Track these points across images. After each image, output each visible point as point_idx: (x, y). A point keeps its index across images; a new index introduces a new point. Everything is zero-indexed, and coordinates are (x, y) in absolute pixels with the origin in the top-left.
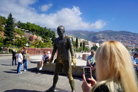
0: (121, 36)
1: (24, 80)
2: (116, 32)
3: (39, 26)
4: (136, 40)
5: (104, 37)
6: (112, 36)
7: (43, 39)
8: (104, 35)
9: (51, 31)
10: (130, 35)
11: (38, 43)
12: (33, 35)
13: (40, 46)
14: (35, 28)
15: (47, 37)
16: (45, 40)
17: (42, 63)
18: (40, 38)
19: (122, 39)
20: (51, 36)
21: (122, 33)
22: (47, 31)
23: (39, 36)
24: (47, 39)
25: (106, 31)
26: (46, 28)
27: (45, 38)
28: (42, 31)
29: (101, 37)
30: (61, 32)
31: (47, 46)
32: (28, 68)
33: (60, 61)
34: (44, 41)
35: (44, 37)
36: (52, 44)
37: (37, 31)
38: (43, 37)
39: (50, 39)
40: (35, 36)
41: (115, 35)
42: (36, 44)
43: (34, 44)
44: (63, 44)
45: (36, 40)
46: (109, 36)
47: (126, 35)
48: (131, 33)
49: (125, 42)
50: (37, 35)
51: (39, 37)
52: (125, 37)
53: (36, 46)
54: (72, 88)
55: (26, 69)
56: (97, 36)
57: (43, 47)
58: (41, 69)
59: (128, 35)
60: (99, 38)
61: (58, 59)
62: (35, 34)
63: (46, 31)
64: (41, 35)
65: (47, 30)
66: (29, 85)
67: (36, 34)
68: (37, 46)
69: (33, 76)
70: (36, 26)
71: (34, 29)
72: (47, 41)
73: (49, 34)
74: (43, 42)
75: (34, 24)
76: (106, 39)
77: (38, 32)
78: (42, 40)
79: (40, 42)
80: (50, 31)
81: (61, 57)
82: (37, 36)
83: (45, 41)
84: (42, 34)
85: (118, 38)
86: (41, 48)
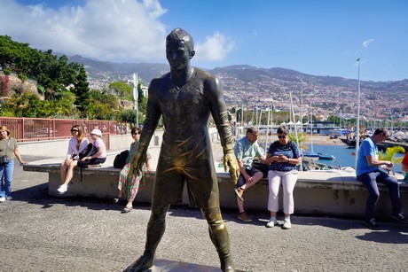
0: (274, 83)
1: (14, 238)
2: (262, 71)
3: (26, 45)
4: (312, 94)
5: (228, 85)
6: (250, 81)
7: (42, 89)
8: (229, 80)
9: (68, 63)
10: (297, 80)
11: (27, 104)
12: (7, 74)
13: (33, 111)
14: (12, 51)
15: (55, 83)
16: (49, 90)
17: (67, 170)
18: (31, 86)
19: (278, 91)
20: (71, 79)
21: (277, 73)
22: (57, 62)
23: (30, 78)
24: (55, 89)
25: (235, 66)
26: (50, 52)
27: (50, 87)
28: (37, 63)
30: (182, 52)
31: (57, 111)
32: (14, 187)
33: (179, 165)
34: (47, 95)
35: (47, 83)
36: (75, 103)
37: (18, 60)
38: (40, 82)
39: (68, 88)
40: (13, 79)
41: (260, 79)
42: (18, 104)
43: (11, 106)
44: (191, 101)
45: (18, 91)
46: (243, 82)
47: (286, 79)
48: (298, 73)
49: (284, 98)
50: (21, 74)
51: (27, 83)
52: (285, 85)
53: (20, 113)
54: (223, 258)
55: (8, 194)
57: (43, 115)
58: (63, 189)
59: (292, 80)
61: (165, 158)
62: (13, 71)
63: (53, 62)
64: (33, 74)
65: (55, 58)
66: (39, 254)
67: (18, 73)
68: (24, 110)
69: (39, 216)
70: (15, 44)
71: (7, 56)
72: (56, 94)
73: (64, 73)
74: (42, 98)
75: (7, 38)
76: (234, 89)
77: (24, 64)
78: (39, 91)
79: (32, 98)
80: (65, 64)
81: (181, 147)
82: (20, 77)
83: (49, 94)
84: (39, 73)
85: (266, 87)
86: (37, 116)
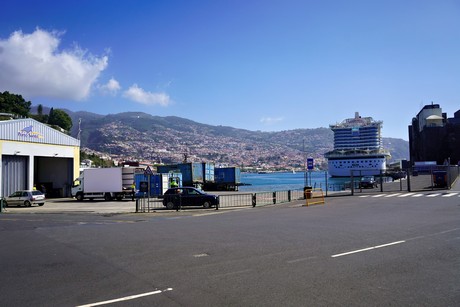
0: (168, 133)
5: (123, 134)
6: (145, 131)
8: (124, 129)
10: (190, 131)
19: (171, 141)
21: (172, 122)
29: (117, 133)
41: (155, 129)
46: (138, 132)
47: (180, 129)
49: (176, 148)
52: (179, 135)
56: (102, 130)
59: (186, 130)
60: (111, 136)
76: (129, 139)
85: (161, 138)
